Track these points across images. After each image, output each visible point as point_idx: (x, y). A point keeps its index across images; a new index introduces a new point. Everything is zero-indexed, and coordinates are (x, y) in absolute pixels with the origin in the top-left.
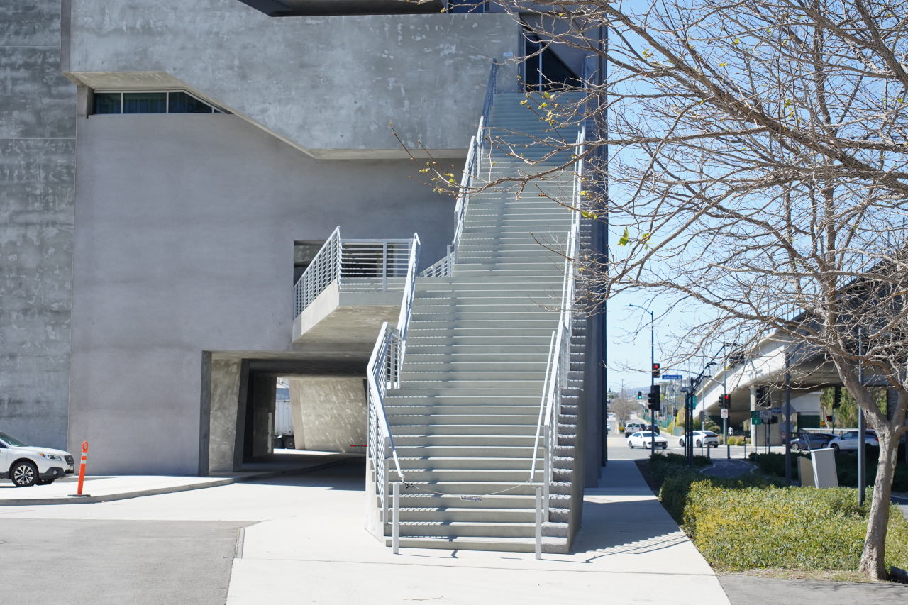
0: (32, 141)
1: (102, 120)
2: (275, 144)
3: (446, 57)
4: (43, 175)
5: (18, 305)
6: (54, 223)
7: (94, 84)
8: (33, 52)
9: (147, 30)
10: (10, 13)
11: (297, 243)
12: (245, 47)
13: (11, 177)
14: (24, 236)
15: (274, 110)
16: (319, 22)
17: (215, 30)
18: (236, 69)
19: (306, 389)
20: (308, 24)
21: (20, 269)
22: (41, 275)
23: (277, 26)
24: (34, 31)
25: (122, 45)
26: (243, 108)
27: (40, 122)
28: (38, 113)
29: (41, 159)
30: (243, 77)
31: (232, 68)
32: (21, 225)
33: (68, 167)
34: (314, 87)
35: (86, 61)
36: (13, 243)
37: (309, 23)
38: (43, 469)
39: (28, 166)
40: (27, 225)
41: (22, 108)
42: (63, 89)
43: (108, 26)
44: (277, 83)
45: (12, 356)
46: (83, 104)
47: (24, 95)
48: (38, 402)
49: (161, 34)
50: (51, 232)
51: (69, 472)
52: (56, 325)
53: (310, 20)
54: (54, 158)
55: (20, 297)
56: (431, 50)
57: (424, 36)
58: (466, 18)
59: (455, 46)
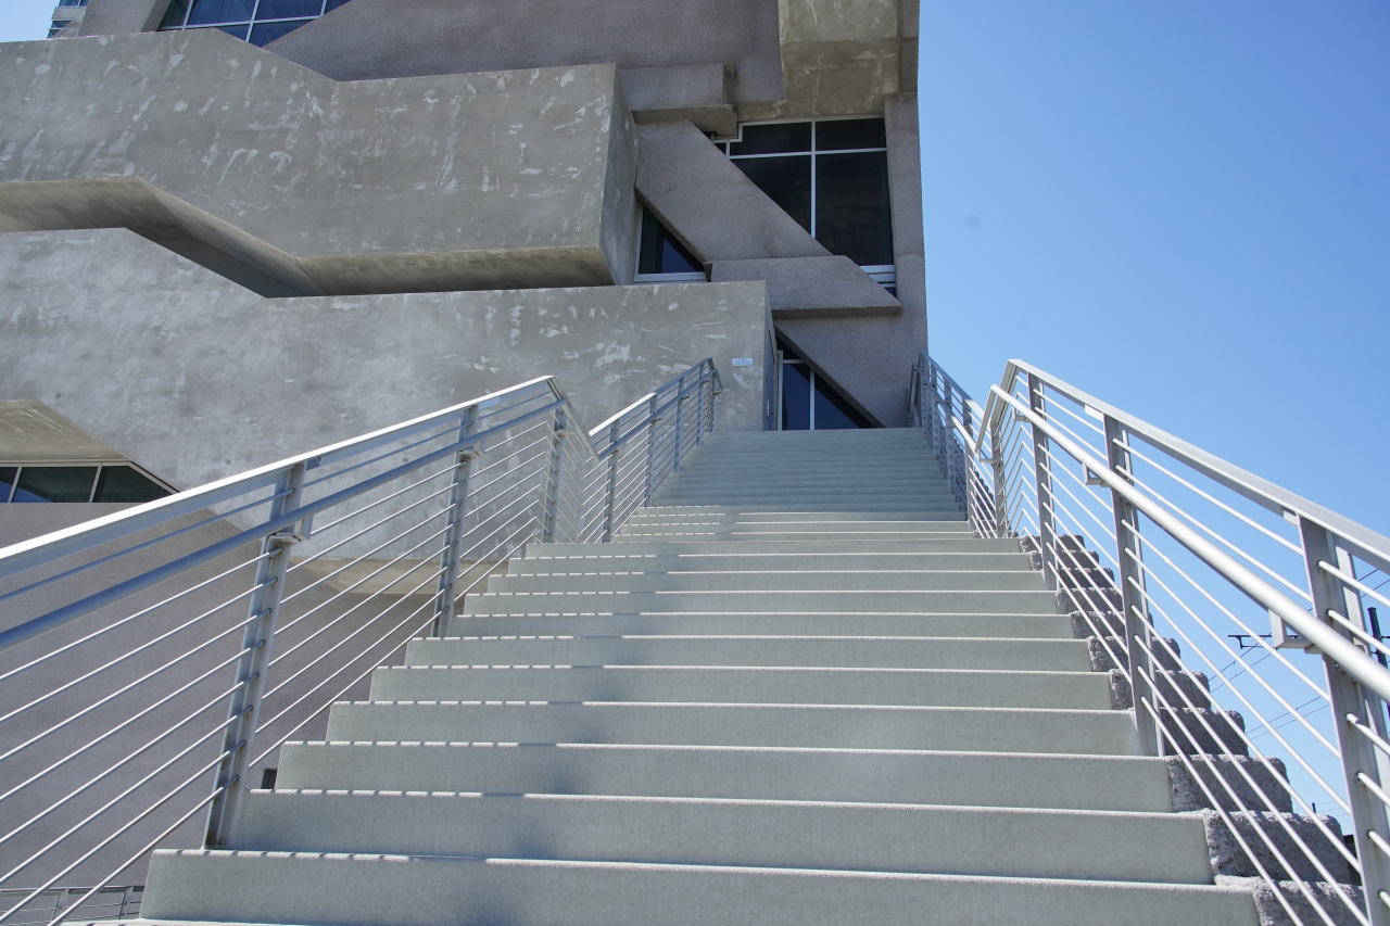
9: (29, 325)
12: (203, 354)
16: (357, 306)
17: (156, 323)
18: (177, 396)
20: (334, 310)
23: (274, 313)
26: (172, 471)
30: (188, 410)
31: (167, 393)
37: (337, 307)
44: (250, 422)
49: (52, 332)
53: (338, 303)
56: (577, 355)
57: (565, 328)
58: (655, 293)
59: (628, 347)
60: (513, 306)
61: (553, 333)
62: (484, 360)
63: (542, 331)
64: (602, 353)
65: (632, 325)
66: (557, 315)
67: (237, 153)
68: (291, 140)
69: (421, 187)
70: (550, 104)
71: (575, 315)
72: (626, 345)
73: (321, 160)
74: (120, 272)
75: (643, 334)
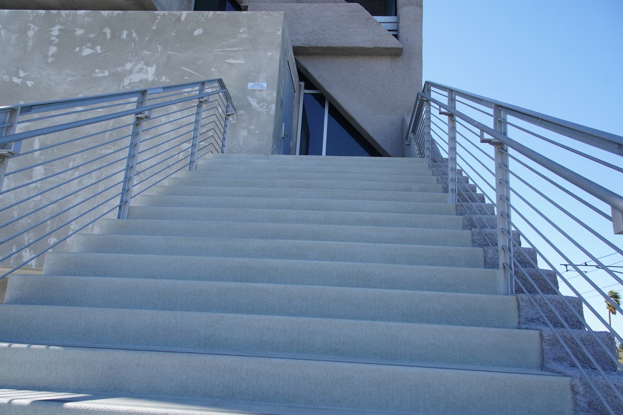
56: (106, 74)
57: (98, 48)
58: (183, 18)
59: (154, 68)
60: (54, 26)
61: (87, 52)
62: (22, 74)
63: (78, 49)
64: (130, 72)
65: (159, 48)
66: (92, 36)
71: (109, 36)
72: (151, 66)
75: (169, 56)
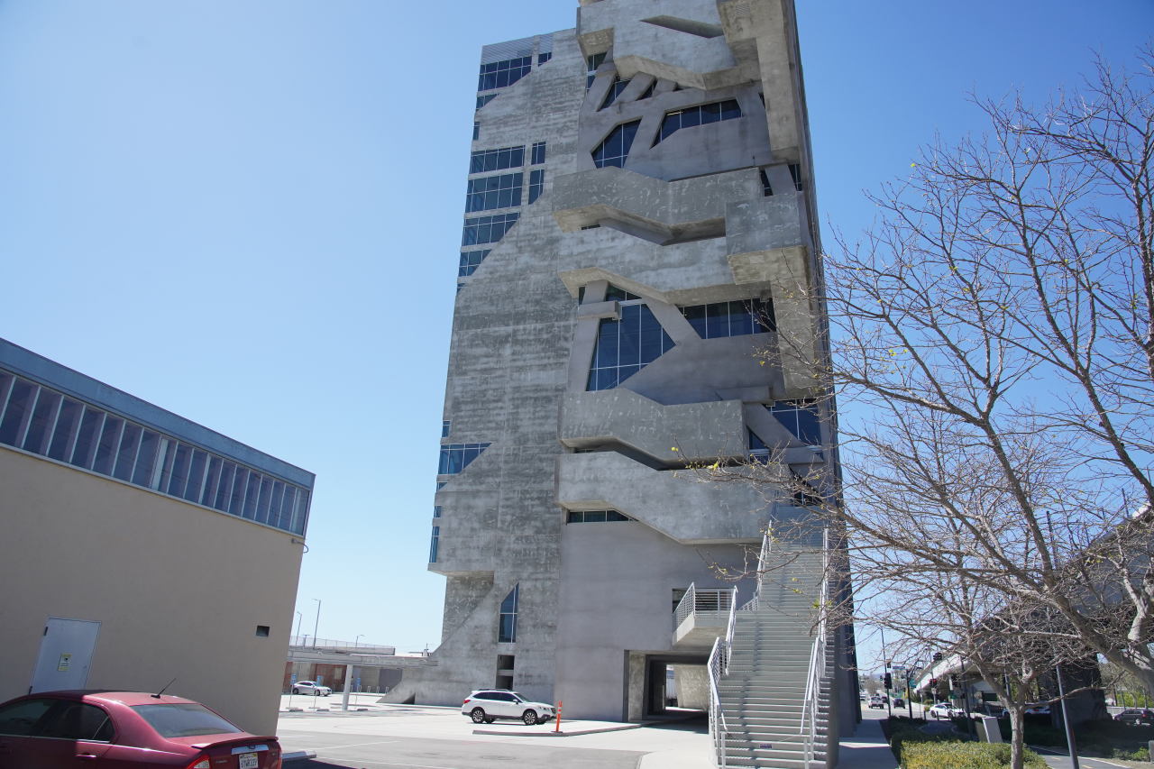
0: (540, 536)
1: (573, 525)
2: (661, 536)
3: (749, 489)
4: (545, 553)
5: (531, 623)
6: (550, 579)
7: (570, 508)
8: (542, 491)
9: (596, 480)
10: (532, 472)
11: (674, 590)
12: (645, 486)
13: (529, 555)
14: (535, 586)
15: (660, 519)
17: (630, 478)
18: (641, 498)
19: (684, 672)
21: (532, 604)
22: (543, 607)
23: (660, 474)
24: (543, 481)
25: (584, 487)
26: (644, 518)
27: (544, 527)
28: (543, 522)
29: (544, 545)
30: (644, 502)
31: (638, 497)
32: (533, 579)
33: (558, 549)
34: (681, 506)
35: (566, 495)
36: (529, 589)
38: (540, 716)
39: (538, 549)
40: (536, 580)
41: (536, 519)
42: (555, 509)
43: (577, 479)
44: (661, 505)
45: (528, 651)
46: (564, 518)
47: (537, 513)
48: (539, 676)
49: (603, 481)
50: (549, 583)
51: (553, 717)
52: (550, 633)
54: (550, 544)
55: (532, 618)
67: (641, 428)
68: (654, 424)
69: (693, 438)
70: (724, 413)
73: (664, 430)
74: (616, 464)
